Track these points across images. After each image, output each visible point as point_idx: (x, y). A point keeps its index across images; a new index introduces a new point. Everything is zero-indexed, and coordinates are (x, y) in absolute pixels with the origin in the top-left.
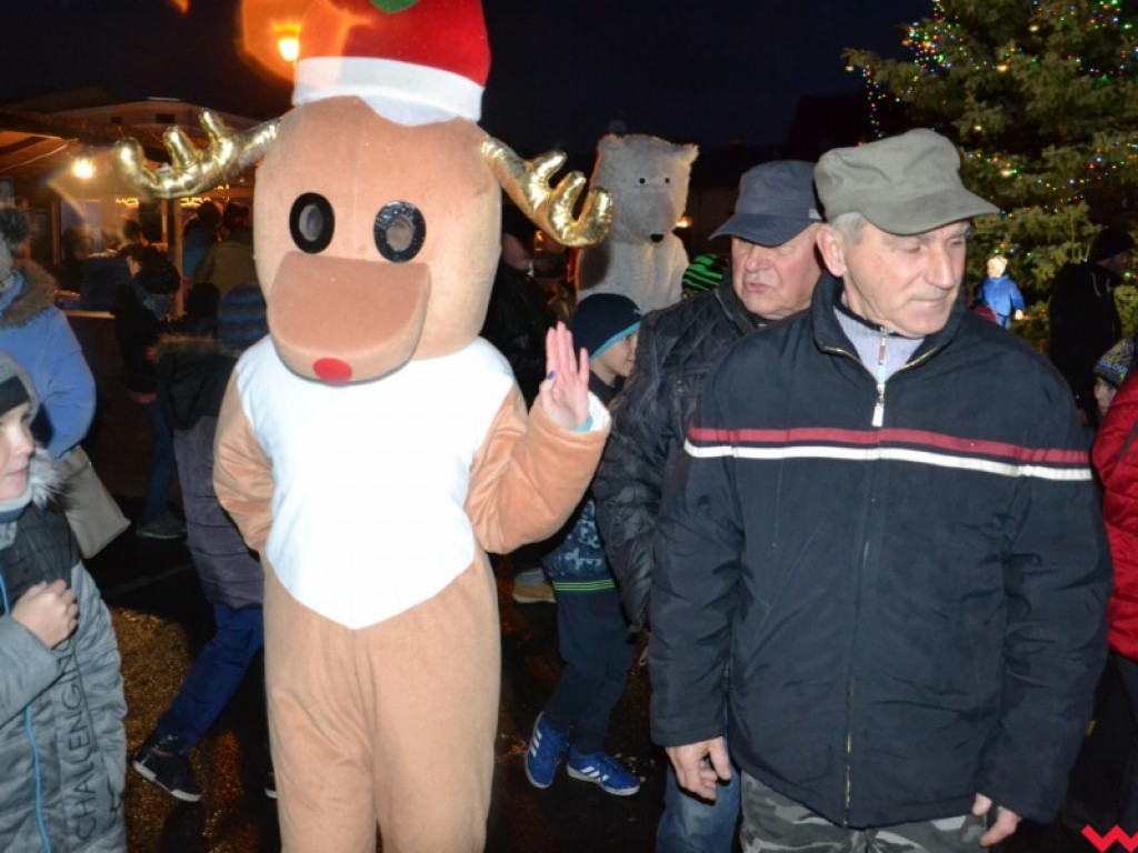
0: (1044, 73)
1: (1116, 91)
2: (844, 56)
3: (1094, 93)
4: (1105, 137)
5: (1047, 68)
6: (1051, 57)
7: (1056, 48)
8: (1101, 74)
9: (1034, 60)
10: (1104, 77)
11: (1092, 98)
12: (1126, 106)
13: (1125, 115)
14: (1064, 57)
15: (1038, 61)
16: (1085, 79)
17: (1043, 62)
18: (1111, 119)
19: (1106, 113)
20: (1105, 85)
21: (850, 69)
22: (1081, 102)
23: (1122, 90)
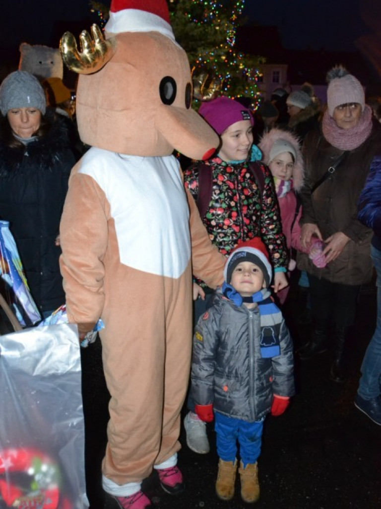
0: (177, 20)
1: (204, 30)
2: (90, 4)
3: (196, 30)
4: (202, 50)
5: (178, 18)
6: (180, 13)
7: (180, 9)
8: (198, 23)
9: (172, 14)
10: (199, 24)
11: (196, 32)
12: (209, 37)
13: (208, 41)
14: (184, 14)
15: (174, 15)
16: (192, 24)
17: (176, 15)
18: (203, 42)
19: (201, 40)
20: (200, 27)
21: (93, 11)
22: (191, 34)
23: (206, 30)
